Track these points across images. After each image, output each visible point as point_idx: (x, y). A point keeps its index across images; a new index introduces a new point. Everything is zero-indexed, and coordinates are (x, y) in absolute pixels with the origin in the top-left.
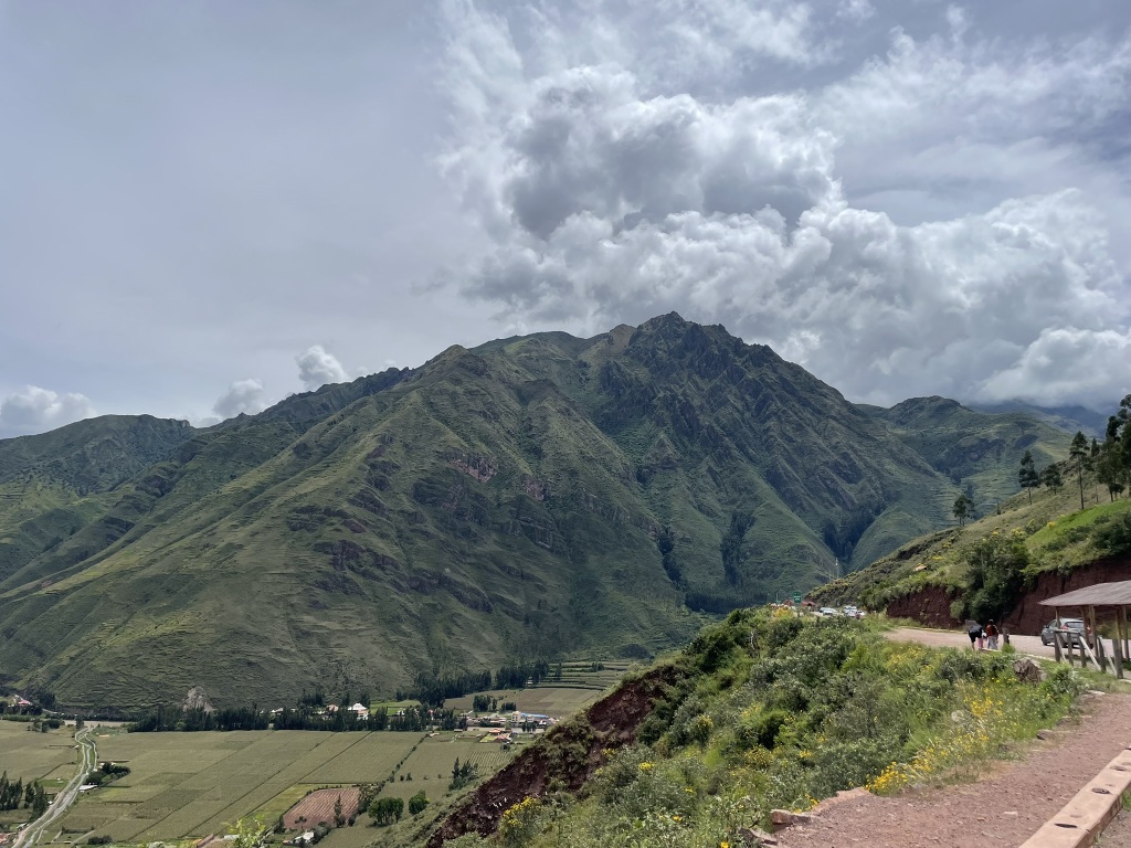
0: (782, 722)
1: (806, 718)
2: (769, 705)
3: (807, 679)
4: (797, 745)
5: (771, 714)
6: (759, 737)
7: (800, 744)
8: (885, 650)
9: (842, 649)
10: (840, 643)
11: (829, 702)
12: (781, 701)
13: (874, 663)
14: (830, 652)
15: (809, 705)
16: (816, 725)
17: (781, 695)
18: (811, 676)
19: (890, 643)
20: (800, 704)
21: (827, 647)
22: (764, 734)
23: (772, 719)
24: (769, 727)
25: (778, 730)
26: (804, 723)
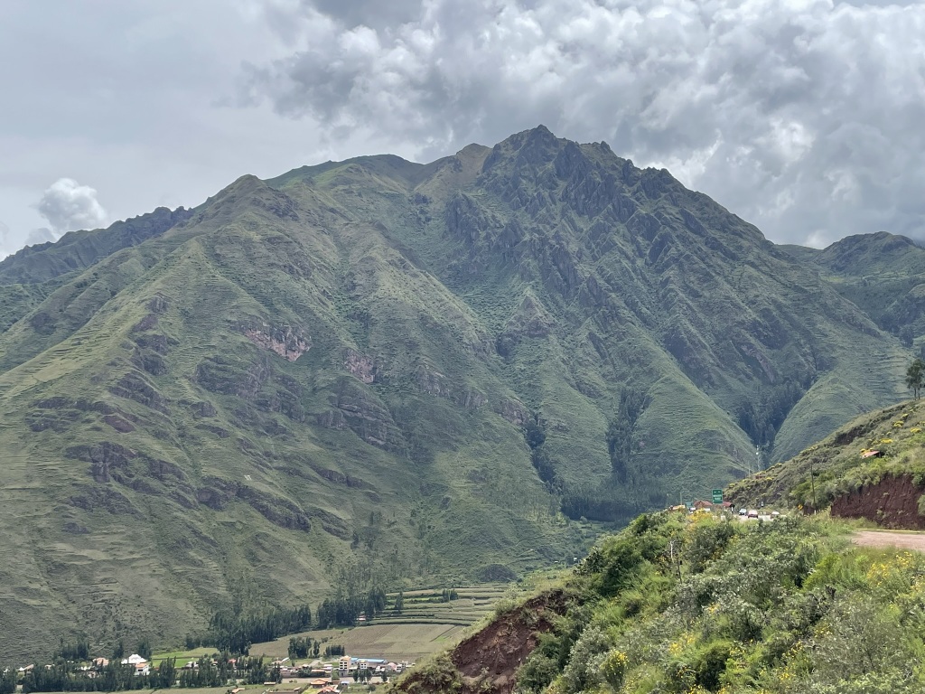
0: (727, 656)
1: (759, 650)
2: (707, 637)
3: (756, 600)
4: (752, 684)
5: (712, 646)
6: (697, 675)
7: (756, 682)
8: (859, 559)
9: (801, 559)
10: (798, 551)
11: (790, 628)
12: (723, 629)
13: (847, 577)
14: (785, 564)
15: (764, 632)
16: (775, 657)
17: (723, 621)
18: (762, 595)
19: (864, 550)
20: (750, 633)
21: (781, 558)
22: (704, 672)
23: (714, 652)
24: (710, 663)
25: (724, 667)
26: (758, 655)
